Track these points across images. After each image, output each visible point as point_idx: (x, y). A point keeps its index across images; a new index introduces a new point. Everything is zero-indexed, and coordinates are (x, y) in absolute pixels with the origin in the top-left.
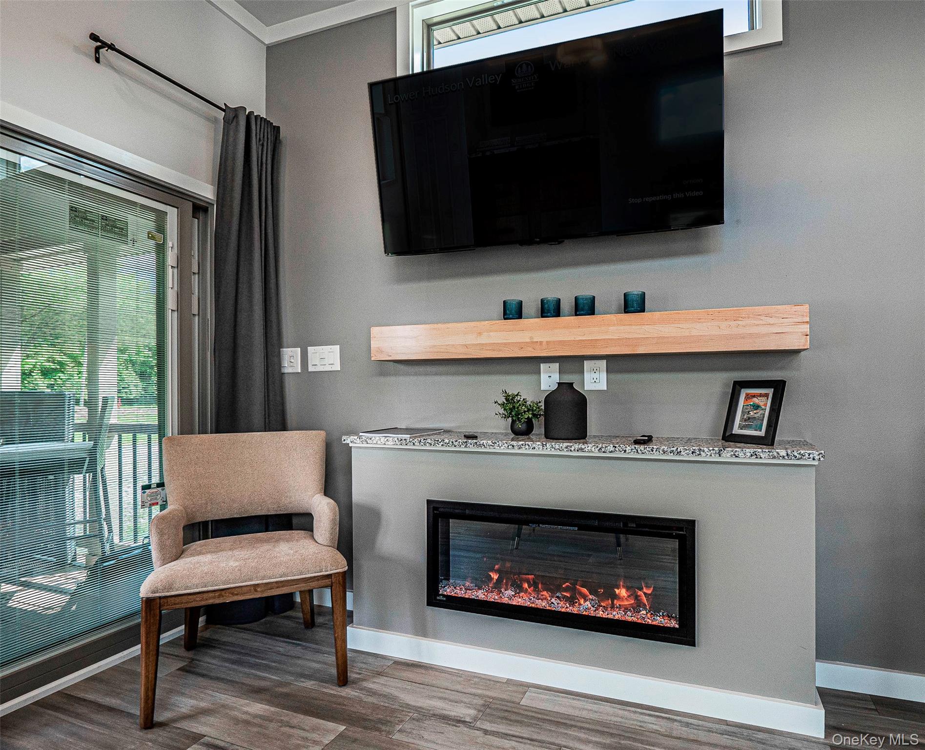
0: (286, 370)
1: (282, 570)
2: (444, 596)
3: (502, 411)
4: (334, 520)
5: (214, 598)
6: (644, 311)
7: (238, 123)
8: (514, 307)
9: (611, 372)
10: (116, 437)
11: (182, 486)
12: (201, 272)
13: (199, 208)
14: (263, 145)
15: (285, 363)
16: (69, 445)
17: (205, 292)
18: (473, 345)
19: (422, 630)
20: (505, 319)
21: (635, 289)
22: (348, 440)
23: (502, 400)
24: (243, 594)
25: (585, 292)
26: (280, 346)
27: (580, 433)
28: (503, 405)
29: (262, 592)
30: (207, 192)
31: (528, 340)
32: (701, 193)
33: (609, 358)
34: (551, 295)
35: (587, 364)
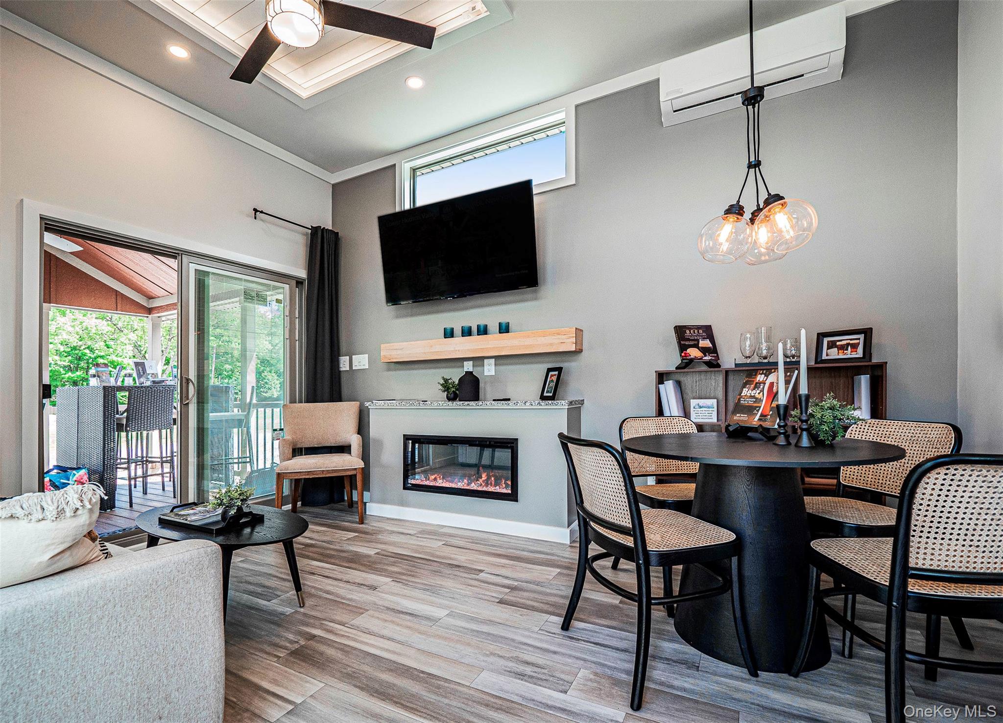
0: (341, 369)
1: (334, 464)
2: (411, 484)
3: (441, 387)
4: (359, 444)
5: (305, 475)
6: (508, 332)
7: (317, 234)
8: (449, 331)
9: (497, 365)
10: (255, 411)
11: (291, 428)
12: (300, 317)
13: (299, 283)
14: (330, 245)
15: (341, 365)
16: (232, 413)
17: (302, 329)
18: (428, 352)
19: (402, 503)
20: (445, 338)
21: (504, 321)
22: (367, 404)
23: (442, 382)
24: (317, 474)
25: (482, 323)
26: (339, 355)
27: (476, 397)
28: (442, 385)
29: (326, 474)
30: (302, 274)
31: (453, 349)
32: (527, 271)
33: (496, 358)
34: (466, 324)
35: (486, 361)
